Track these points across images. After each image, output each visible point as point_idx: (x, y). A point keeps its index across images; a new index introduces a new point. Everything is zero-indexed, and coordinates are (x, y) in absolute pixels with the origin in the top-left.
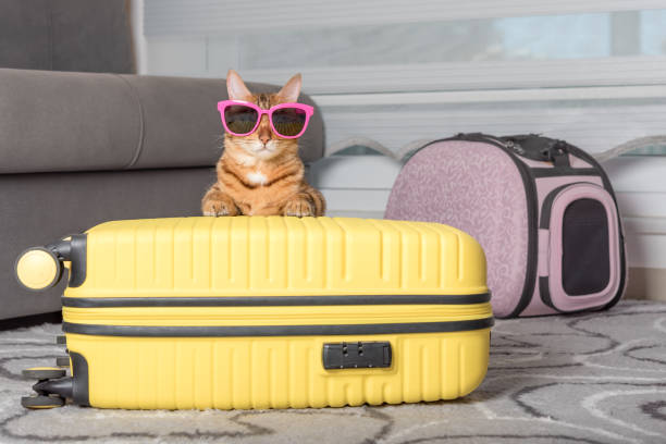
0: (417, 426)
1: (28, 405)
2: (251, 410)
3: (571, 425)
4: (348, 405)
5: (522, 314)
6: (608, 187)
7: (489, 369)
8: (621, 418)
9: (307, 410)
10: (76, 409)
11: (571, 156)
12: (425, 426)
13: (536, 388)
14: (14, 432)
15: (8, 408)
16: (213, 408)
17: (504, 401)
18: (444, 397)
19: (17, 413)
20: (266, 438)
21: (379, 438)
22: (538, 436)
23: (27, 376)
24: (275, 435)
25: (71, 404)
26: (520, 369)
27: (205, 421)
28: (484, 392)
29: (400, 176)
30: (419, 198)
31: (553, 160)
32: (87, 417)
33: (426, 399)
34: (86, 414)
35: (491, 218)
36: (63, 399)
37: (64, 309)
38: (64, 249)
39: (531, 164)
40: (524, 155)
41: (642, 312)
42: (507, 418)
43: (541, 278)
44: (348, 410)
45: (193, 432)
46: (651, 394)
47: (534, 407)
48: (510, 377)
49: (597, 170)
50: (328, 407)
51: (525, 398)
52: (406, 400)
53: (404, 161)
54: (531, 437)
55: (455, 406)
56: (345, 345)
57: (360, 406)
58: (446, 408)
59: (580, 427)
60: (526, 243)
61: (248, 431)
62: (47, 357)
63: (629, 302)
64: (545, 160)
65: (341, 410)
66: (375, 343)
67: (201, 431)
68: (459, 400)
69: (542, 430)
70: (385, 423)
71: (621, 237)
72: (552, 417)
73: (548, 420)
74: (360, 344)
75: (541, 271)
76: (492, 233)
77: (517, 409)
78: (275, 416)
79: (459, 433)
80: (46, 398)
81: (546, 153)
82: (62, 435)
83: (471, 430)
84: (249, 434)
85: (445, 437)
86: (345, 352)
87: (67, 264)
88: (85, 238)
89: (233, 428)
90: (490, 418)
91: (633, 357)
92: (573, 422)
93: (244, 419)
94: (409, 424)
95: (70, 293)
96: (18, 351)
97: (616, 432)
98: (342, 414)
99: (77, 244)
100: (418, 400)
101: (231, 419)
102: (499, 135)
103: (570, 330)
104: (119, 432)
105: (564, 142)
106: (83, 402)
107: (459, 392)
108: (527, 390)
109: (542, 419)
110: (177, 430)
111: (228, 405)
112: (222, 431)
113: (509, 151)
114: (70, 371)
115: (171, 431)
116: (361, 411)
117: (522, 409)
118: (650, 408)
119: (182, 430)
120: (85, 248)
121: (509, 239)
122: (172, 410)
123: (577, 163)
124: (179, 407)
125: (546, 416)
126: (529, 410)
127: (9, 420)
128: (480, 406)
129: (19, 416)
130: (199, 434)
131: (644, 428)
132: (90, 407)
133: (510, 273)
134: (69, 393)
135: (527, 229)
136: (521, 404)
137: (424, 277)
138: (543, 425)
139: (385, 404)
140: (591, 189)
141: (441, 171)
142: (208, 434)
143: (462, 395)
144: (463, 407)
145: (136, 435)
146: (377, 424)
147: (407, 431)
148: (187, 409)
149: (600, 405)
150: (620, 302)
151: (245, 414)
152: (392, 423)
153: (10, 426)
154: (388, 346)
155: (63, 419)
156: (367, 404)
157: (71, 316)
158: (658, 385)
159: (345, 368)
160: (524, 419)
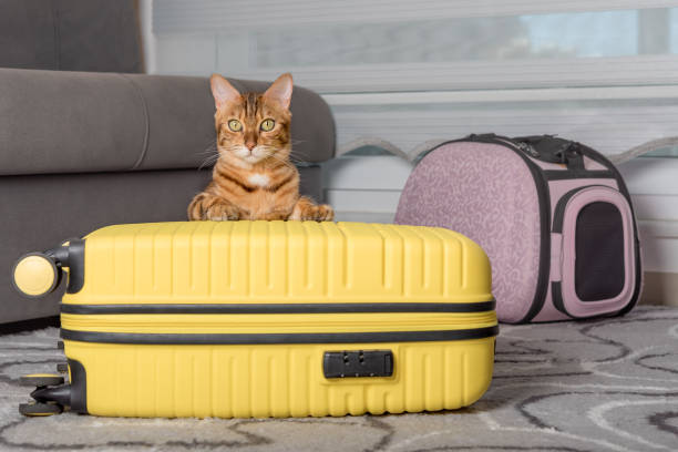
0: (418, 437)
1: (26, 412)
2: (250, 419)
3: (574, 437)
4: (349, 414)
5: (534, 320)
6: (623, 190)
7: (494, 378)
8: (627, 429)
9: (306, 419)
10: (74, 417)
11: (586, 158)
12: (426, 436)
13: (542, 397)
14: (11, 441)
15: (5, 415)
16: (213, 417)
17: (508, 411)
18: (447, 407)
19: (15, 420)
20: (263, 448)
21: (379, 448)
22: (541, 448)
23: (24, 382)
24: (273, 445)
25: (69, 411)
26: (527, 377)
27: (204, 430)
28: (488, 401)
29: (411, 177)
30: (430, 200)
31: (566, 163)
32: (84, 425)
33: (429, 409)
34: (83, 422)
35: (502, 222)
36: (61, 406)
37: (63, 315)
38: (62, 255)
39: (545, 166)
40: (537, 157)
41: (657, 319)
42: (510, 429)
43: (553, 283)
44: (350, 419)
45: (190, 442)
46: (659, 405)
47: (539, 417)
48: (517, 385)
49: (612, 172)
50: (329, 416)
51: (531, 408)
52: (409, 409)
53: (416, 162)
54: (533, 448)
55: (459, 416)
56: (345, 353)
57: (362, 415)
58: (449, 418)
59: (585, 439)
60: (538, 246)
61: (246, 440)
62: (48, 361)
63: (645, 307)
64: (559, 163)
65: (342, 420)
66: (377, 352)
67: (198, 440)
68: (463, 410)
69: (545, 442)
70: (386, 433)
71: (637, 241)
72: (556, 429)
73: (552, 431)
74: (361, 353)
75: (554, 276)
76: (503, 236)
77: (522, 419)
78: (276, 425)
79: (460, 444)
80: (44, 406)
81: (559, 155)
82: (59, 443)
83: (472, 441)
84: (247, 444)
85: (446, 448)
86: (346, 361)
87: (66, 269)
88: (82, 243)
89: (233, 436)
90: (493, 428)
91: (644, 366)
92: (577, 433)
93: (242, 428)
94: (410, 433)
95: (68, 299)
96: (20, 355)
97: (620, 444)
98: (342, 424)
99: (75, 250)
100: (421, 409)
101: (230, 428)
102: (511, 136)
103: (582, 337)
104: (116, 440)
105: (578, 144)
106: (80, 409)
107: (462, 401)
108: (533, 399)
109: (547, 430)
110: (174, 439)
111: (227, 414)
112: (219, 440)
113: (521, 153)
114: (68, 377)
115: (168, 440)
116: (363, 420)
117: (527, 419)
118: (658, 420)
119: (179, 439)
120: (82, 255)
121: (521, 243)
122: (170, 419)
123: (592, 165)
124: (177, 415)
125: (549, 427)
126: (534, 420)
127: (6, 427)
128: (483, 416)
129: (15, 424)
130: (196, 443)
131: (650, 440)
132: (88, 414)
133: (522, 277)
134: (67, 400)
135: (539, 233)
136: (526, 414)
137: (426, 285)
138: (545, 436)
139: (386, 414)
140: (606, 192)
141: (452, 173)
142: (205, 444)
143: (465, 405)
144: (467, 416)
145: (132, 444)
146: (378, 434)
147: (408, 442)
148: (186, 418)
149: (607, 415)
150: (636, 308)
151: (244, 423)
152: (393, 433)
153: (6, 434)
154: (390, 355)
155: (61, 427)
156: (368, 414)
157: (70, 322)
158: (667, 395)
159: (346, 376)
160: (527, 430)
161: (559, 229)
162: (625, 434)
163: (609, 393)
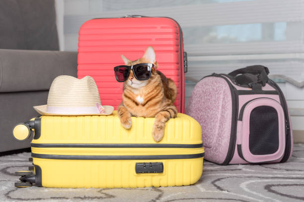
0: (173, 195)
1: (17, 186)
2: (106, 188)
3: (235, 194)
4: (145, 187)
9: (129, 188)
10: (37, 187)
12: (176, 194)
13: (222, 179)
14: (12, 197)
15: (9, 187)
16: (92, 188)
18: (184, 184)
20: (112, 199)
21: (157, 199)
22: (221, 199)
23: (17, 174)
24: (116, 198)
25: (35, 185)
27: (88, 193)
32: (41, 191)
33: (177, 185)
34: (40, 189)
35: (216, 115)
36: (31, 183)
37: (32, 148)
38: (32, 124)
39: (238, 88)
42: (210, 191)
43: (238, 145)
45: (83, 197)
47: (221, 187)
50: (138, 187)
51: (217, 183)
52: (169, 186)
56: (144, 163)
57: (151, 187)
58: (185, 187)
60: (230, 127)
61: (105, 196)
62: (25, 166)
65: (143, 188)
66: (157, 163)
67: (86, 196)
69: (223, 197)
70: (160, 193)
72: (227, 191)
73: (226, 192)
74: (150, 163)
75: (238, 142)
76: (217, 122)
78: (116, 190)
79: (190, 197)
80: (25, 183)
83: (194, 196)
84: (105, 198)
85: (184, 199)
86: (145, 166)
87: (33, 130)
88: (40, 120)
89: (100, 195)
90: (202, 191)
93: (103, 191)
95: (34, 141)
96: (13, 164)
98: (143, 190)
99: (37, 122)
100: (174, 185)
101: (99, 191)
104: (53, 197)
106: (39, 185)
108: (219, 179)
109: (224, 192)
110: (77, 196)
112: (94, 196)
114: (34, 172)
115: (74, 196)
116: (151, 189)
117: (216, 188)
119: (78, 196)
120: (40, 124)
122: (75, 188)
125: (225, 190)
126: (219, 188)
127: (10, 192)
128: (198, 186)
129: (14, 190)
130: (85, 198)
132: (42, 187)
134: (34, 181)
135: (231, 121)
136: (215, 186)
137: (176, 137)
138: (225, 194)
139: (160, 187)
142: (89, 198)
145: (60, 198)
146: (157, 194)
147: (169, 196)
149: (248, 186)
152: (163, 193)
153: (10, 195)
154: (162, 164)
155: (32, 191)
156: (153, 187)
157: (35, 150)
158: (272, 178)
159: (144, 173)
160: (216, 192)
161: (241, 119)
162: (255, 193)
163: (249, 177)
